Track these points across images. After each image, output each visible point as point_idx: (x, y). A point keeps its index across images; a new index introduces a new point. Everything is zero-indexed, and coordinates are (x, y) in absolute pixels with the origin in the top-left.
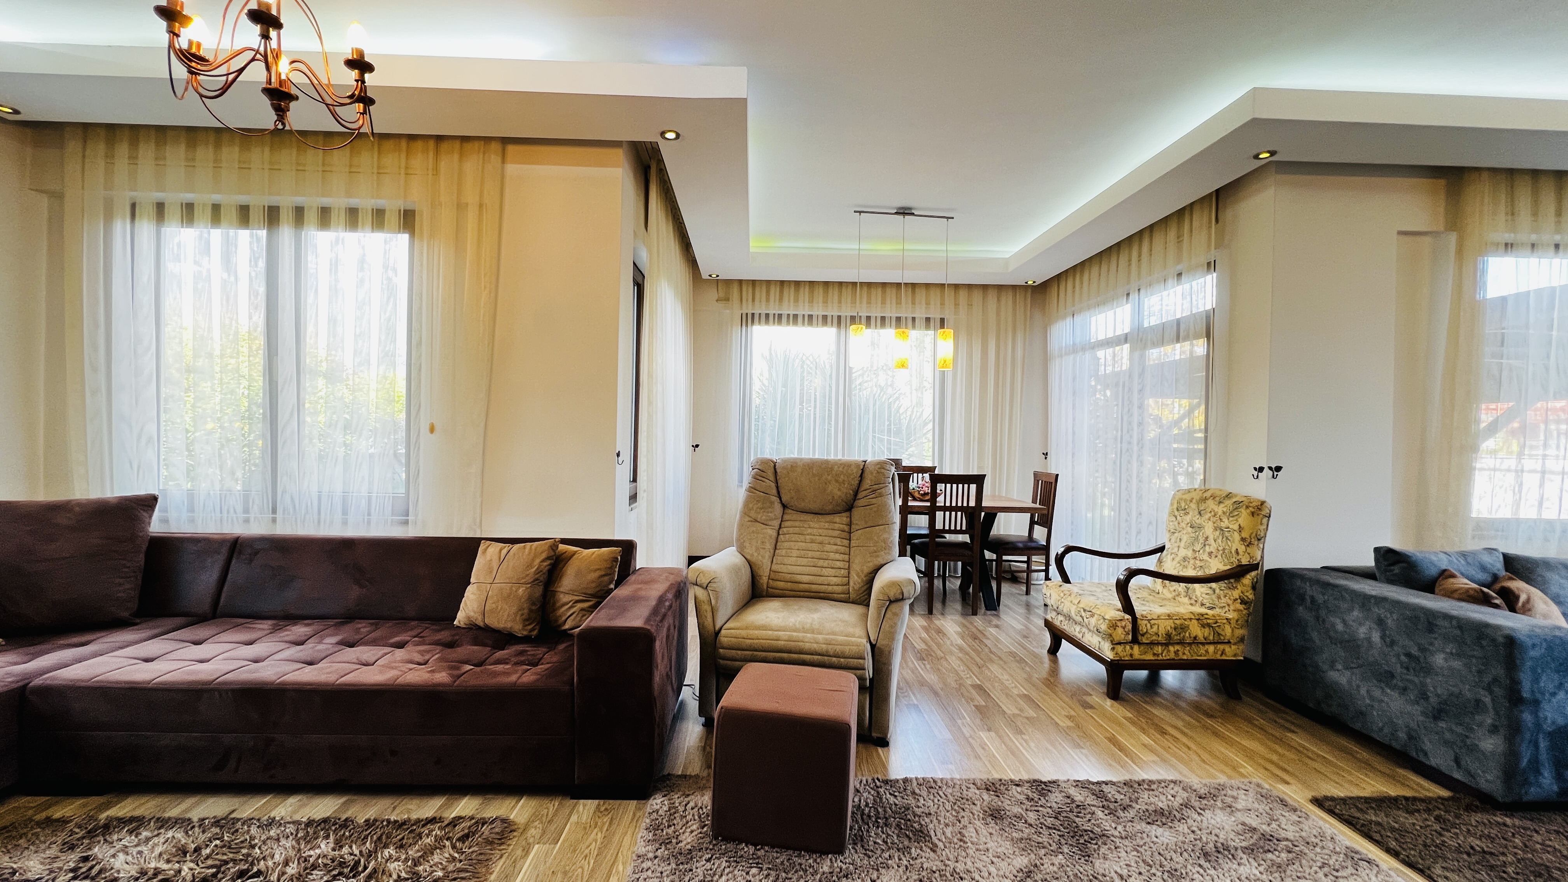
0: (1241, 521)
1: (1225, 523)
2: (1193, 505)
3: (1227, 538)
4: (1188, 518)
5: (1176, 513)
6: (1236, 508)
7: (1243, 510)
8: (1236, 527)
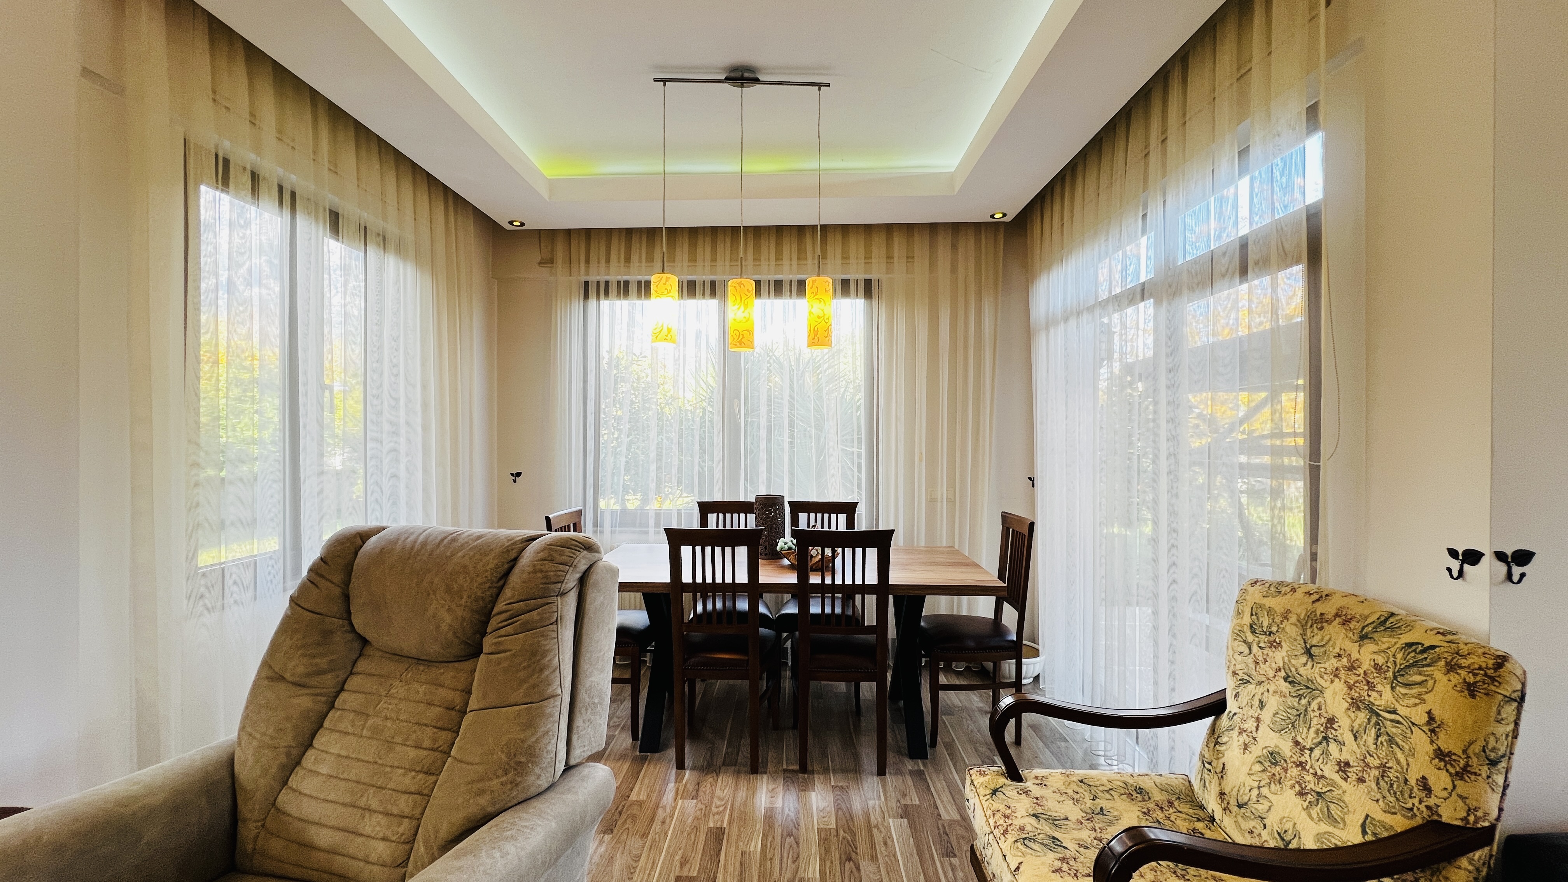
0: (1433, 702)
1: (1383, 697)
2: (1291, 629)
3: (1391, 741)
4: (1279, 657)
5: (1250, 638)
6: (1415, 664)
7: (1438, 672)
8: (1420, 717)
